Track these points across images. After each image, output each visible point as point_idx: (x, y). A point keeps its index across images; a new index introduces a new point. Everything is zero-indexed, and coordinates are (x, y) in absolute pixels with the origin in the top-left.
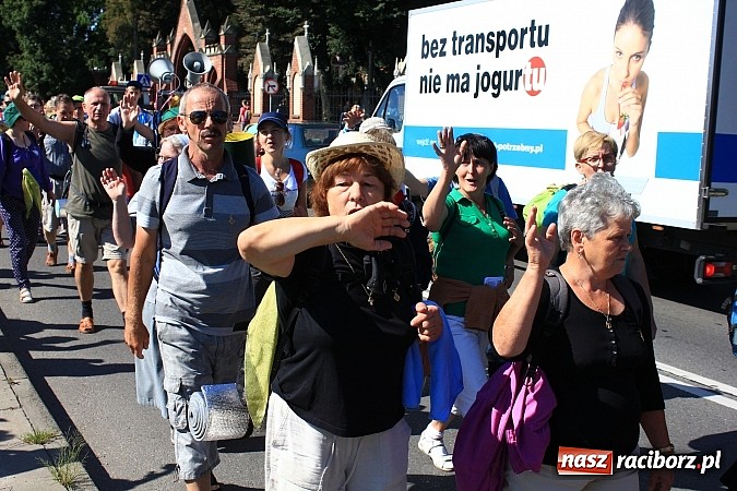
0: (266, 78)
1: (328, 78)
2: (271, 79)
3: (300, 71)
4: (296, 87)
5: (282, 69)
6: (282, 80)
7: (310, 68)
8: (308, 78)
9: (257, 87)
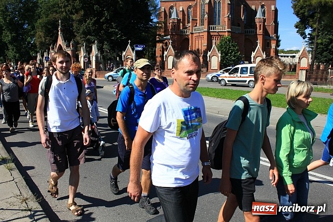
0: (84, 57)
1: (104, 57)
2: (86, 57)
3: (94, 55)
4: (93, 60)
5: (89, 54)
6: (89, 58)
7: (97, 54)
8: (97, 57)
9: (82, 60)
